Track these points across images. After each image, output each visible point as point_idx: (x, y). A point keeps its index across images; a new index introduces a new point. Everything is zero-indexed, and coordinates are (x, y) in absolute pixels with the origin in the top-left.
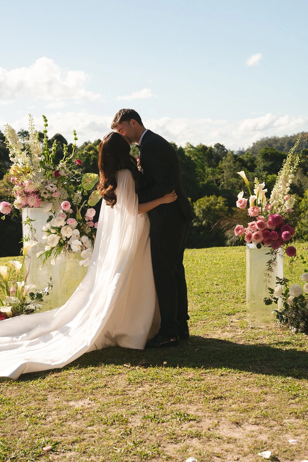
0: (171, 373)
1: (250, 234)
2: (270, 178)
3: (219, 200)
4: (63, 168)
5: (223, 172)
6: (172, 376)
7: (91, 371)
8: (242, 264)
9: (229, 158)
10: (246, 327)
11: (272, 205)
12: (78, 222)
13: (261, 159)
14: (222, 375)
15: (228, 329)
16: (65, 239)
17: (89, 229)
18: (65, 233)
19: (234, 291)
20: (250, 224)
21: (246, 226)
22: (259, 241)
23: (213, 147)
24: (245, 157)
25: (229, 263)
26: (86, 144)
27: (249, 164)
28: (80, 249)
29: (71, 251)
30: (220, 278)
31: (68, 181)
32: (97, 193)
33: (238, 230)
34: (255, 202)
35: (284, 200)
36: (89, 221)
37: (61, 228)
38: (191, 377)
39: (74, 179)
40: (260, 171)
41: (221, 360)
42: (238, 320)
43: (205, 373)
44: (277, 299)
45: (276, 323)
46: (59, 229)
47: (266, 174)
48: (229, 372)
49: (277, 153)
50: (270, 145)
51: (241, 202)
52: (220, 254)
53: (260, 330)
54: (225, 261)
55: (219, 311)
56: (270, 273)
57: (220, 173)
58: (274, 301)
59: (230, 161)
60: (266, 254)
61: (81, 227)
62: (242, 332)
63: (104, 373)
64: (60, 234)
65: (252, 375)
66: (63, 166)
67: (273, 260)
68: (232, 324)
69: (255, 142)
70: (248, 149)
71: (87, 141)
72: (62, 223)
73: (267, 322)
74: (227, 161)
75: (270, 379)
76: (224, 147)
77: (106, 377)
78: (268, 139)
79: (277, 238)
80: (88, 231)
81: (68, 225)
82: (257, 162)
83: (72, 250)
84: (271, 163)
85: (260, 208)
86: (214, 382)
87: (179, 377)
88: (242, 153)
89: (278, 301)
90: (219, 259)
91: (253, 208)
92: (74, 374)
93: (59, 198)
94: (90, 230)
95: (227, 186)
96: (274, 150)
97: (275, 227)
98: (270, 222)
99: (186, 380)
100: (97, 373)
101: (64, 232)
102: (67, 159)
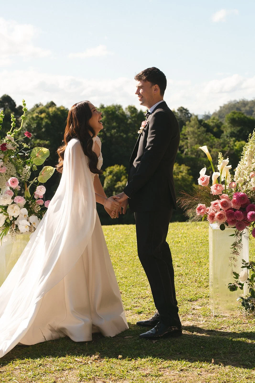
0: (127, 368)
1: (213, 214)
2: (238, 145)
3: (182, 169)
4: (10, 141)
5: (187, 139)
6: (128, 372)
7: (39, 365)
8: (206, 242)
9: (193, 123)
10: (209, 315)
11: (236, 183)
12: (26, 200)
13: (228, 124)
14: (182, 370)
15: (189, 317)
16: (12, 219)
17: (38, 208)
18: (13, 212)
19: (197, 273)
20: (213, 203)
21: (209, 205)
22: (223, 221)
23: (176, 111)
24: (210, 122)
25: (192, 242)
26: (37, 106)
27: (215, 130)
28: (28, 229)
29: (18, 232)
30: (182, 258)
31: (16, 155)
32: (48, 169)
33: (200, 209)
34: (219, 178)
35: (250, 177)
36: (39, 199)
37: (8, 207)
38: (148, 373)
39: (22, 153)
40: (227, 137)
41: (181, 353)
42: (200, 307)
43: (163, 368)
44: (242, 285)
45: (241, 311)
46: (6, 207)
47: (234, 141)
48: (190, 367)
49: (245, 117)
50: (238, 109)
51: (203, 179)
52: (183, 230)
53: (224, 319)
54: (188, 239)
55: (180, 296)
56: (235, 256)
57: (184, 140)
58: (240, 287)
59: (194, 126)
60: (230, 236)
61: (30, 205)
62: (204, 321)
63: (53, 368)
64: (7, 213)
65: (215, 370)
66: (10, 138)
67: (238, 242)
68: (194, 312)
69: (222, 105)
70: (215, 114)
71: (38, 103)
72: (8, 201)
73: (232, 309)
74: (192, 126)
75: (233, 374)
76: (188, 111)
77: (55, 372)
78: (236, 102)
79: (242, 218)
80: (37, 209)
81: (15, 203)
82: (224, 127)
83: (19, 230)
84: (239, 128)
85: (224, 186)
86: (173, 377)
87: (135, 372)
88: (207, 117)
89: (244, 287)
90: (181, 237)
91: (216, 186)
92: (20, 369)
93: (6, 174)
94: (40, 209)
95: (192, 154)
96: (243, 114)
97: (240, 206)
98: (234, 201)
99: (142, 376)
100: (46, 368)
101: (11, 211)
102: (15, 131)
